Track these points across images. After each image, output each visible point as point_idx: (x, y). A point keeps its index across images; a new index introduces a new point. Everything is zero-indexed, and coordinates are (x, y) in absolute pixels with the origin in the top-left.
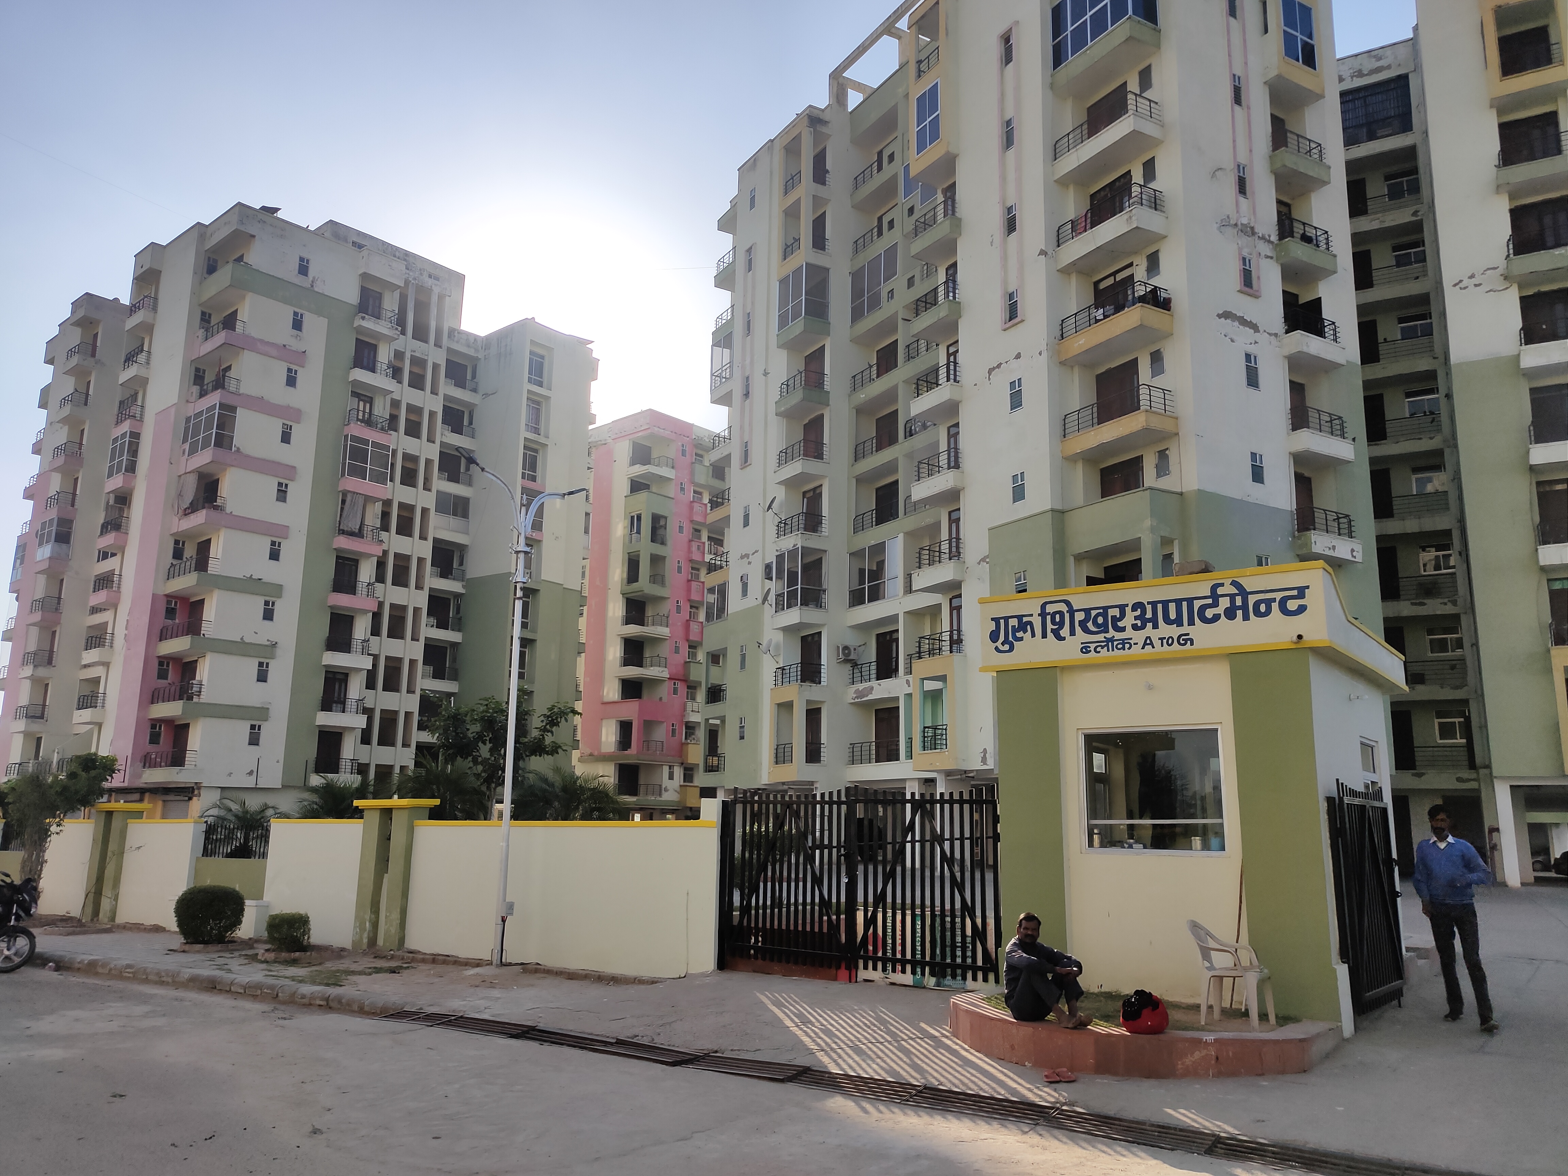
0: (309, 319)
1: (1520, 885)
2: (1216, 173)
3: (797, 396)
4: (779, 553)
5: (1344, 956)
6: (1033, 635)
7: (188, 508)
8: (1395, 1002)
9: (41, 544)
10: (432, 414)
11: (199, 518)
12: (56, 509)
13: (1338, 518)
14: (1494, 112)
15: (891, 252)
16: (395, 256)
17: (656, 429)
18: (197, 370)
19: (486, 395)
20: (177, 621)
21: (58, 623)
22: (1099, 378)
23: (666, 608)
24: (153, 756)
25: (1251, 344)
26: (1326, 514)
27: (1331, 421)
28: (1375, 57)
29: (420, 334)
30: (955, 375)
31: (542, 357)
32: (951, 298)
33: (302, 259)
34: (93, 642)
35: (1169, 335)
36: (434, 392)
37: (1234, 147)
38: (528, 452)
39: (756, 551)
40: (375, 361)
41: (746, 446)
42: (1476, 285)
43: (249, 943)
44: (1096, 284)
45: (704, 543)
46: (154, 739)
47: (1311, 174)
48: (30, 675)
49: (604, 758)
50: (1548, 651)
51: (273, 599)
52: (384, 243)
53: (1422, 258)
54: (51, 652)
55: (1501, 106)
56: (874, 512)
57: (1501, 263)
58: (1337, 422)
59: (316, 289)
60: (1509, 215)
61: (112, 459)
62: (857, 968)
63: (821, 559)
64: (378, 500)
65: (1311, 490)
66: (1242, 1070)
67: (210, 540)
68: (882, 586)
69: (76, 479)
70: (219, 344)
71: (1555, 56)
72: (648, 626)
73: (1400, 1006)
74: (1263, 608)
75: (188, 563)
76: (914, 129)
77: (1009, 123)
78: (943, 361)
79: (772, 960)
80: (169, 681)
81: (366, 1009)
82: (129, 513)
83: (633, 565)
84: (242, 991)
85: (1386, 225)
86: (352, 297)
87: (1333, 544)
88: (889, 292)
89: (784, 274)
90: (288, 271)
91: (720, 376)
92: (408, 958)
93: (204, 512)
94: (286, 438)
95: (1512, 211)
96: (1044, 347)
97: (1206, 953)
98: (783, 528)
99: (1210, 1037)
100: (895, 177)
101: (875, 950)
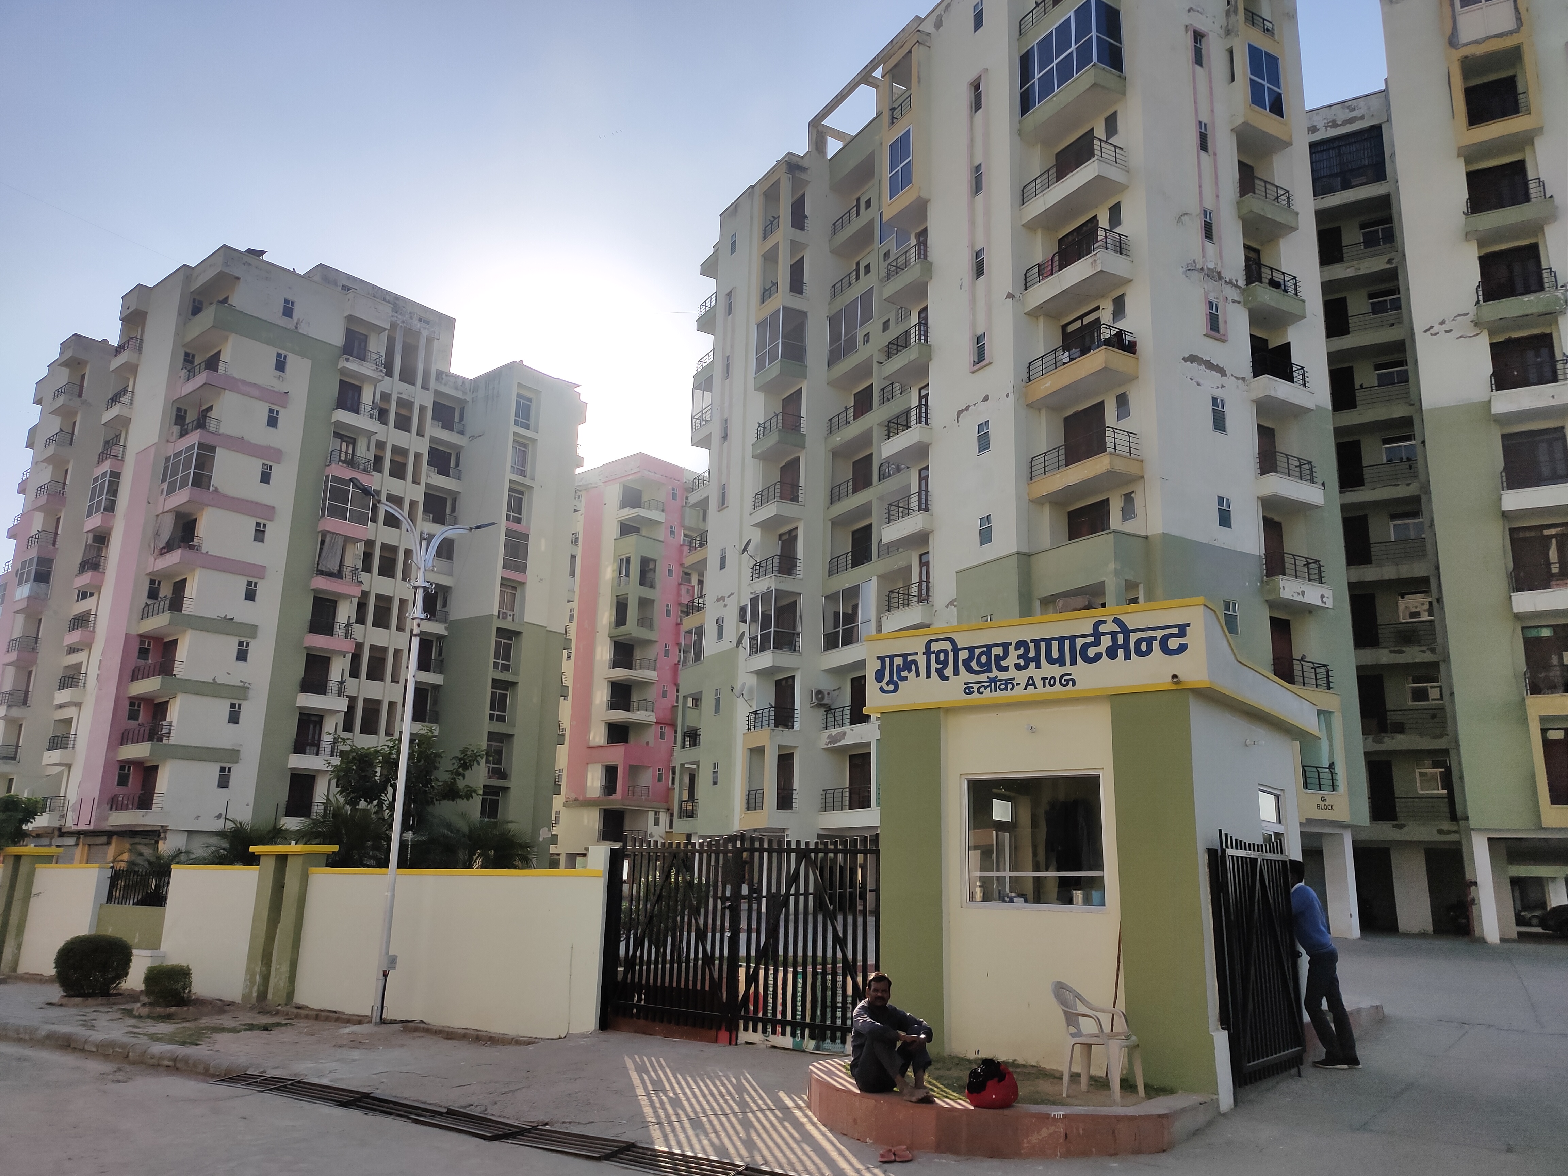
0: (292, 361)
1: (1499, 941)
2: (1182, 218)
3: (773, 439)
4: (753, 596)
5: (1225, 1021)
6: (918, 675)
7: (164, 548)
8: (1294, 1071)
9: (20, 583)
10: (418, 456)
11: (175, 557)
12: (36, 548)
13: (1308, 563)
14: (1462, 160)
15: (868, 296)
16: (384, 300)
17: (646, 473)
18: (179, 410)
19: (473, 437)
20: (150, 661)
21: (34, 662)
22: (1067, 420)
23: (654, 652)
24: (120, 799)
25: (1218, 387)
26: (1295, 559)
27: (1300, 466)
28: (1348, 107)
29: (407, 377)
30: (927, 418)
31: (530, 400)
32: (923, 341)
33: (286, 301)
34: (66, 682)
35: (1133, 378)
36: (420, 434)
37: (1201, 193)
38: (514, 494)
39: (732, 594)
40: (359, 402)
41: (724, 489)
42: (1446, 332)
43: (133, 997)
44: (1064, 327)
45: (693, 587)
46: (123, 781)
47: (1279, 219)
48: (3, 715)
49: (588, 803)
50: (1524, 699)
51: (248, 640)
52: (374, 286)
53: (1397, 306)
54: (27, 692)
55: (1469, 154)
56: (850, 554)
57: (1471, 309)
58: (1307, 467)
59: (300, 331)
60: (1478, 262)
61: (92, 499)
62: (737, 1030)
63: (795, 602)
64: (361, 541)
65: (1281, 536)
66: (1094, 1150)
67: (185, 580)
68: (856, 629)
69: (59, 519)
70: (201, 384)
71: (1522, 105)
72: (635, 669)
73: (1300, 1076)
74: (1144, 646)
75: (162, 603)
76: (887, 174)
77: (978, 168)
78: (915, 402)
79: (654, 1020)
80: (140, 721)
81: (212, 1071)
82: (106, 553)
83: (621, 608)
84: (94, 1050)
85: (1361, 272)
86: (337, 339)
87: (1302, 590)
88: (865, 336)
89: (761, 318)
90: (274, 315)
91: (700, 419)
92: (292, 1013)
93: (179, 551)
94: (265, 478)
95: (1480, 258)
96: (1010, 390)
97: (1071, 1018)
98: (758, 570)
99: (1059, 1112)
100: (871, 223)
101: (756, 1011)
